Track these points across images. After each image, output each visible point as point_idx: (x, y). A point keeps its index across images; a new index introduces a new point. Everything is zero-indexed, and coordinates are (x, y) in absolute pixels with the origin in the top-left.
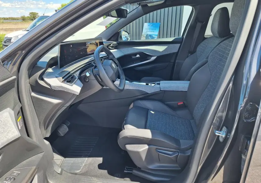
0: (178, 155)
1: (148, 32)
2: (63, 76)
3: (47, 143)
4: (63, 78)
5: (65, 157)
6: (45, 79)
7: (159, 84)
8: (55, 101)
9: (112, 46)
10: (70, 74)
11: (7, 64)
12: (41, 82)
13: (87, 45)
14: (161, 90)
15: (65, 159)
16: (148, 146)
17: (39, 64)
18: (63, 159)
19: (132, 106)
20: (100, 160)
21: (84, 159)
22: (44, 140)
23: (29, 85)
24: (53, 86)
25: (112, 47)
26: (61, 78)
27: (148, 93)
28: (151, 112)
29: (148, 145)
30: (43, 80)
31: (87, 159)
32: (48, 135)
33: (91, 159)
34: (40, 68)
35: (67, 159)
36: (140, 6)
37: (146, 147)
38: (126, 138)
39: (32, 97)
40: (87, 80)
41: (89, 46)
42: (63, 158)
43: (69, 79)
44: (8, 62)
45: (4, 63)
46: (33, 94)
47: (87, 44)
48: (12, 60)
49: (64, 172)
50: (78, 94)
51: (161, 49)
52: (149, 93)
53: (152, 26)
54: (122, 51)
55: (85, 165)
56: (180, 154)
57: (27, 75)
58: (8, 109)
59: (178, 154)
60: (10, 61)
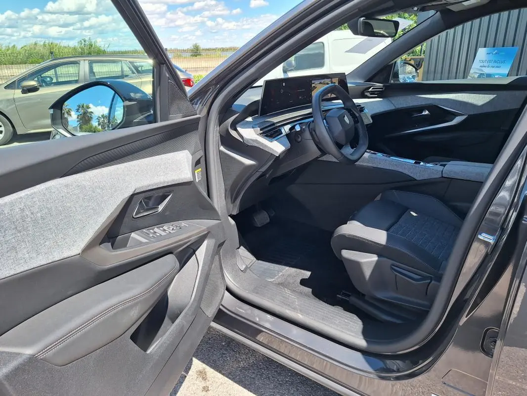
0: (430, 283)
1: (483, 69)
2: (263, 127)
3: (232, 222)
4: (261, 130)
5: (258, 259)
6: (238, 129)
7: (444, 165)
8: (248, 162)
9: (371, 91)
10: (274, 126)
11: (196, 104)
12: (233, 133)
13: (313, 85)
14: (442, 177)
15: (257, 261)
16: (378, 257)
17: (234, 108)
18: (254, 261)
19: (378, 198)
20: (307, 274)
21: (284, 267)
22: (229, 218)
23: (218, 135)
24: (247, 139)
25: (372, 93)
26: (259, 129)
27: (416, 180)
28: (412, 213)
29: (379, 255)
30: (236, 130)
31: (287, 268)
32: (235, 213)
33: (293, 270)
34: (234, 113)
35: (260, 262)
36: (439, 13)
37: (374, 258)
38: (343, 237)
39: (220, 152)
40: (299, 140)
41: (317, 86)
42: (255, 259)
43: (272, 132)
44: (198, 101)
45: (193, 101)
46: (222, 148)
47: (314, 83)
48: (202, 98)
49: (248, 270)
50: (278, 156)
51: (479, 100)
52: (418, 179)
53: (496, 53)
54: (393, 102)
55: (283, 275)
56: (433, 282)
57: (217, 121)
58: (187, 151)
59: (429, 281)
60: (199, 99)
